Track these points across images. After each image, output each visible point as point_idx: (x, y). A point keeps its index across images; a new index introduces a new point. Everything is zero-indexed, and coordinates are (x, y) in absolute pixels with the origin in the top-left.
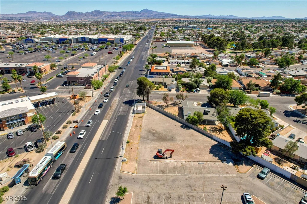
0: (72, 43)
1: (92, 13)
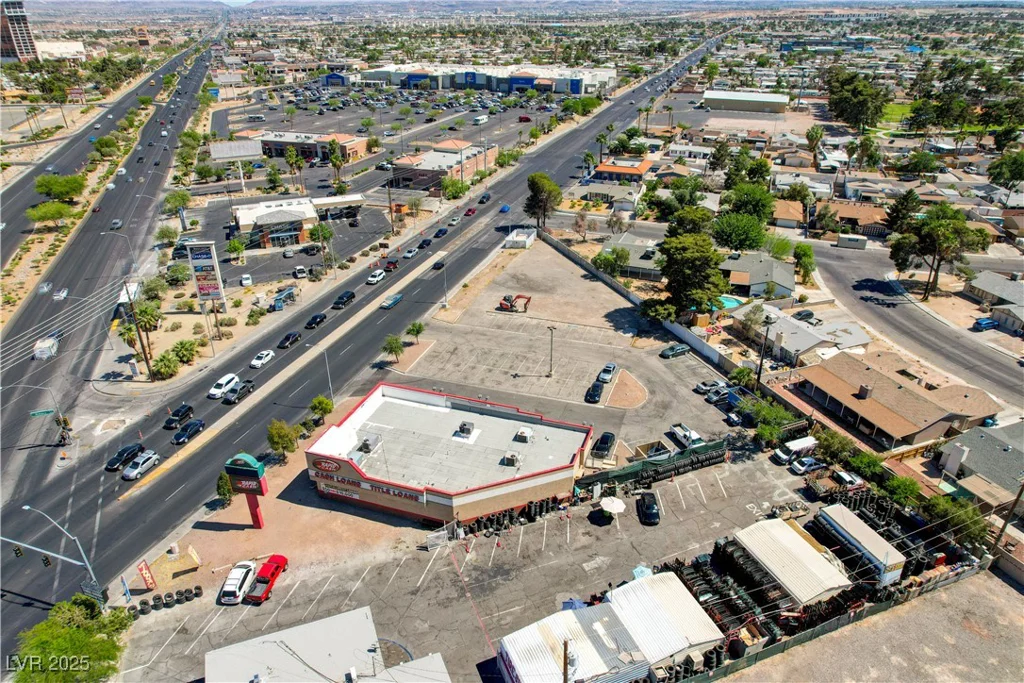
0: (440, 89)
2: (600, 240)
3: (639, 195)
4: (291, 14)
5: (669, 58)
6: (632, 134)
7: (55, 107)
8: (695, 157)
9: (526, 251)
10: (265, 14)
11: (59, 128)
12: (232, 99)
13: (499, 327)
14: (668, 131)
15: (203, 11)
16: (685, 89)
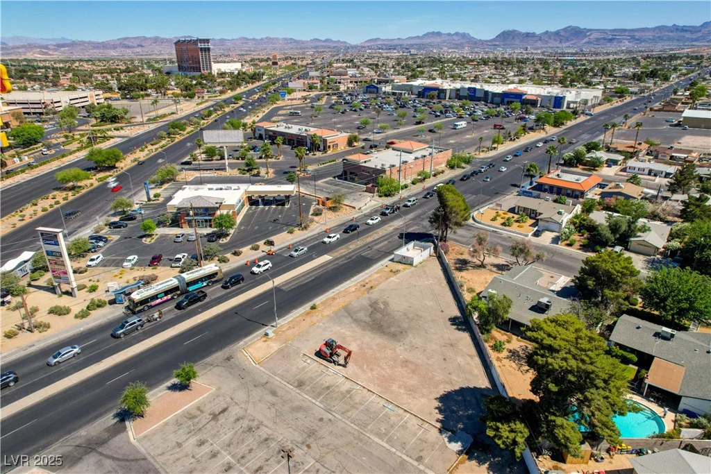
0: (447, 99)
1: (557, 33)
2: (501, 268)
3: (571, 216)
4: (386, 49)
5: (659, 83)
6: (591, 147)
7: (187, 101)
8: (655, 175)
9: (409, 270)
10: (369, 49)
11: (173, 113)
12: (296, 99)
13: (300, 384)
14: (632, 147)
15: (334, 47)
16: (666, 108)
